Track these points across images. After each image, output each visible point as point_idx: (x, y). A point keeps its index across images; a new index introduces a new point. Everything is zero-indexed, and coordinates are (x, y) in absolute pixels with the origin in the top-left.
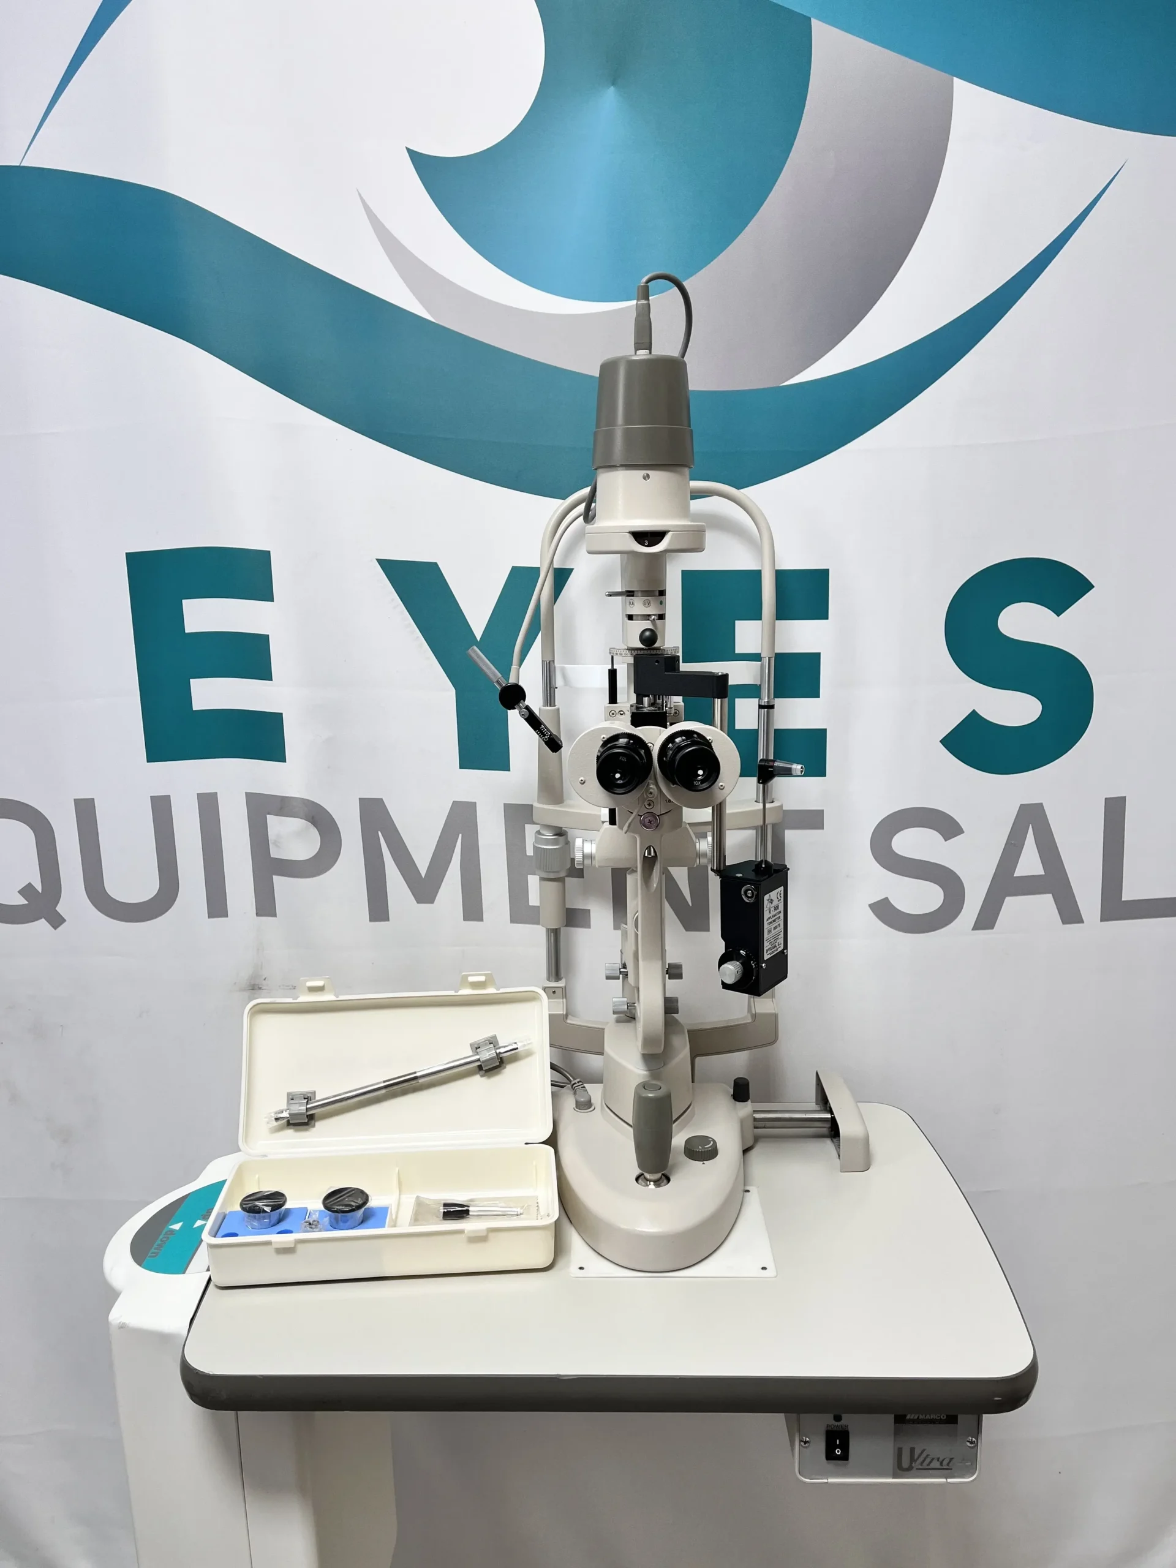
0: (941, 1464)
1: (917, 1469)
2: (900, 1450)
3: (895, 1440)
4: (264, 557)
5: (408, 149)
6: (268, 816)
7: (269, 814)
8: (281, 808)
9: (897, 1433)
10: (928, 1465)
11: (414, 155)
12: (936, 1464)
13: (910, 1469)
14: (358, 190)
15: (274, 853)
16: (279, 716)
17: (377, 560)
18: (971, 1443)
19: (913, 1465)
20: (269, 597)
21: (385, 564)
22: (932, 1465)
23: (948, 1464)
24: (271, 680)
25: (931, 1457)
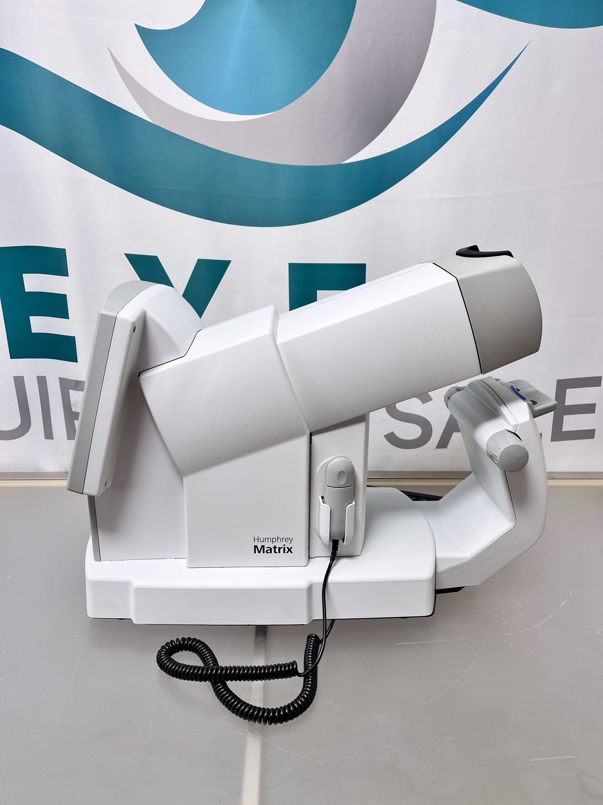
4: (62, 252)
5: (135, 24)
6: (70, 390)
8: (76, 387)
11: (139, 28)
14: (108, 47)
15: (74, 409)
16: (73, 338)
17: (126, 254)
20: (67, 275)
21: (130, 257)
24: (68, 318)
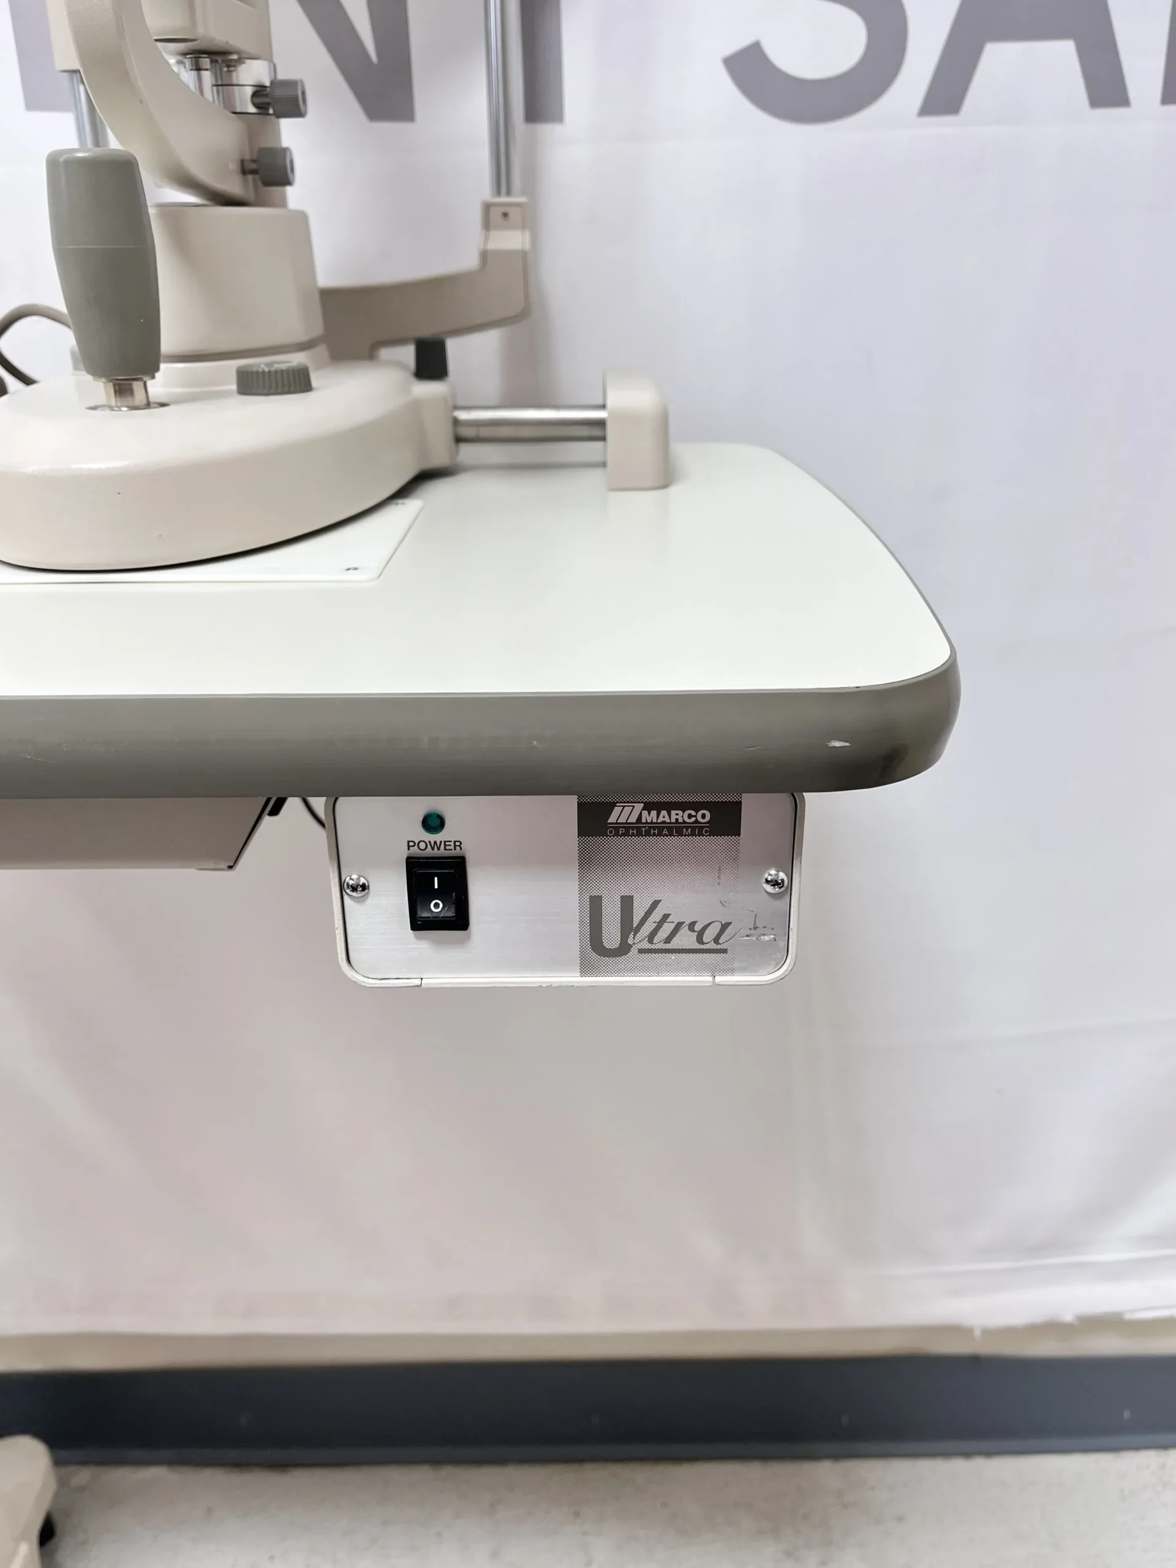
0: (700, 940)
1: (641, 951)
2: (596, 903)
3: (581, 878)
9: (586, 861)
10: (668, 940)
12: (685, 939)
13: (624, 949)
18: (775, 883)
19: (630, 941)
22: (676, 943)
23: (716, 940)
25: (674, 919)
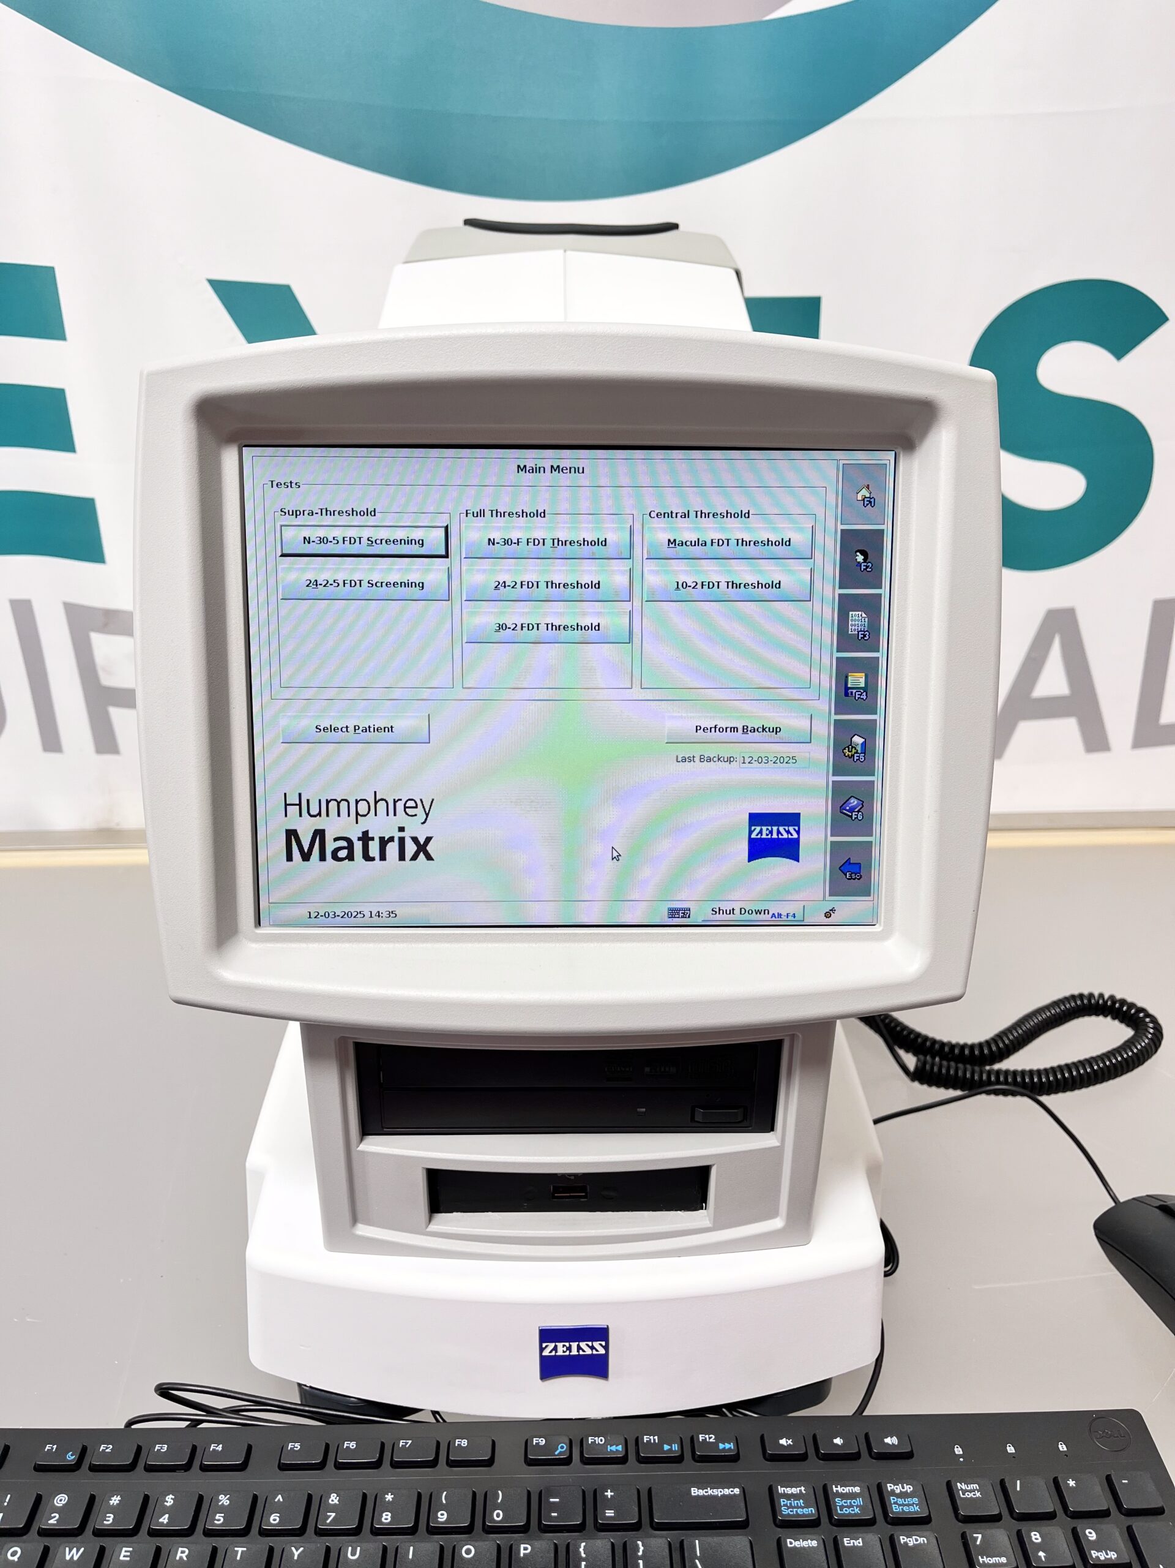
4: (45, 276)
6: (92, 634)
7: (93, 630)
8: (106, 625)
15: (106, 680)
16: (92, 501)
17: (209, 280)
20: (60, 335)
21: (221, 287)
24: (74, 451)
